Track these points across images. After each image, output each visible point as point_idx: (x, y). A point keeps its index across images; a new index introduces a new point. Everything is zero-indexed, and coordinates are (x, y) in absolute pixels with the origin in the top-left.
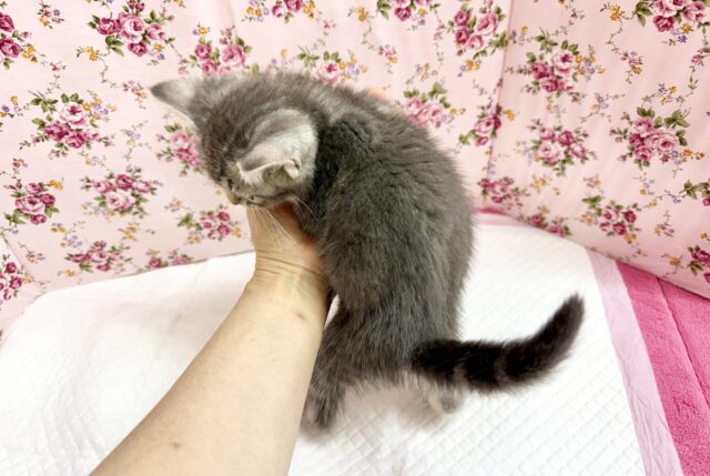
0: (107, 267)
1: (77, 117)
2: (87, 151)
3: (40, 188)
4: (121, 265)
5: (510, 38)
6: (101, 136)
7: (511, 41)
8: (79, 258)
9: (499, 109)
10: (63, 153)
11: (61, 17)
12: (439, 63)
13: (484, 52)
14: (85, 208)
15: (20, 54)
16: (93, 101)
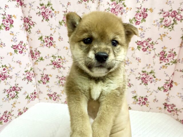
0: (55, 100)
1: (60, 61)
2: (59, 69)
3: (47, 76)
4: (58, 100)
5: (178, 61)
6: (63, 67)
7: (178, 62)
8: (50, 95)
9: (172, 82)
10: (54, 69)
11: (63, 39)
12: (154, 65)
13: (169, 64)
14: (55, 83)
15: (52, 46)
16: (64, 58)
